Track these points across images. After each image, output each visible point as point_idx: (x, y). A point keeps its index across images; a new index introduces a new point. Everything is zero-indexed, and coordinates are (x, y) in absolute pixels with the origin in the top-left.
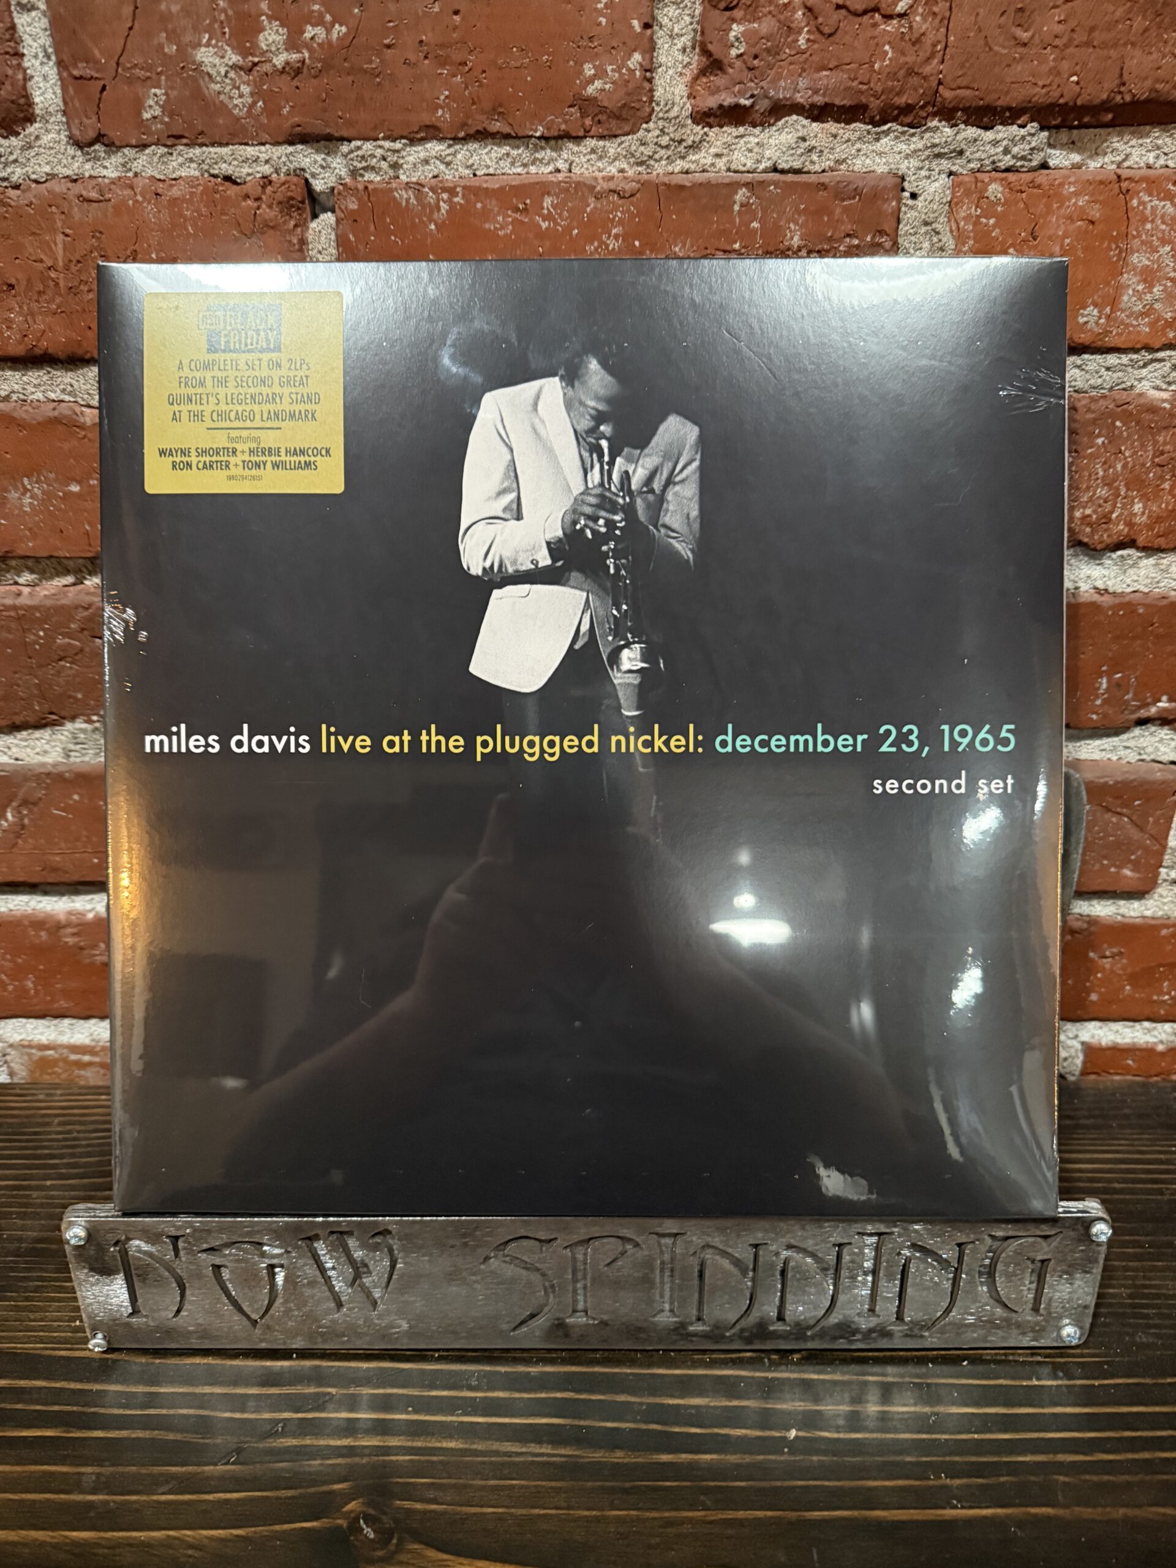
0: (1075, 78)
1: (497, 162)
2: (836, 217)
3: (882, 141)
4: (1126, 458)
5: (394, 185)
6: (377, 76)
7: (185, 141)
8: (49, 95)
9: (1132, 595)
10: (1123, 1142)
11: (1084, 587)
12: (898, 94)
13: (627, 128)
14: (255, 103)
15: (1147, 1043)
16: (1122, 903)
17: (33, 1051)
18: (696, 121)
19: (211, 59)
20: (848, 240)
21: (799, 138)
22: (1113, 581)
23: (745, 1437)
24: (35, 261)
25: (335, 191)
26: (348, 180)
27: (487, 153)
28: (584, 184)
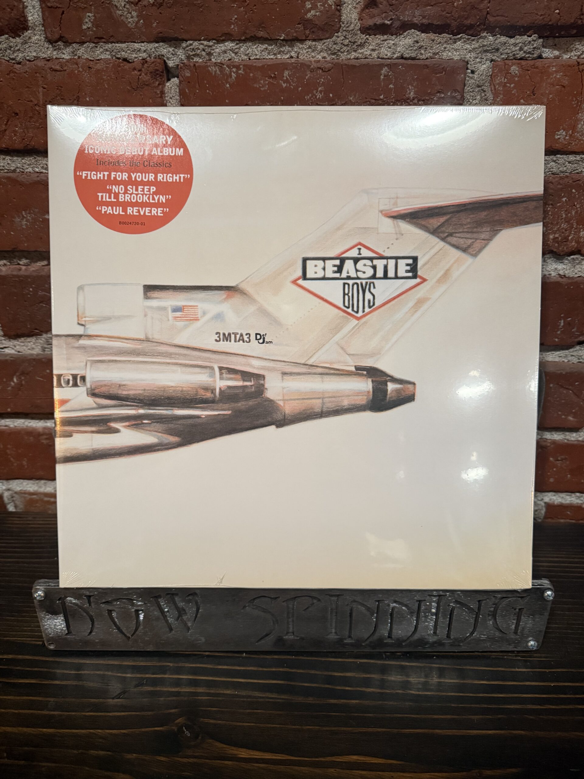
0: (557, 11)
1: (261, 53)
2: (433, 83)
3: (457, 43)
4: (577, 209)
5: (209, 64)
6: (201, 7)
7: (103, 40)
8: (36, 16)
9: (578, 278)
10: (564, 553)
11: (553, 274)
12: (466, 19)
13: (327, 36)
14: (139, 21)
15: (578, 503)
16: (567, 433)
17: (26, 495)
18: (362, 33)
20: (438, 94)
21: (415, 41)
22: (568, 271)
23: (373, 692)
24: (28, 101)
25: (179, 67)
26: (185, 61)
27: (256, 48)
28: (305, 65)
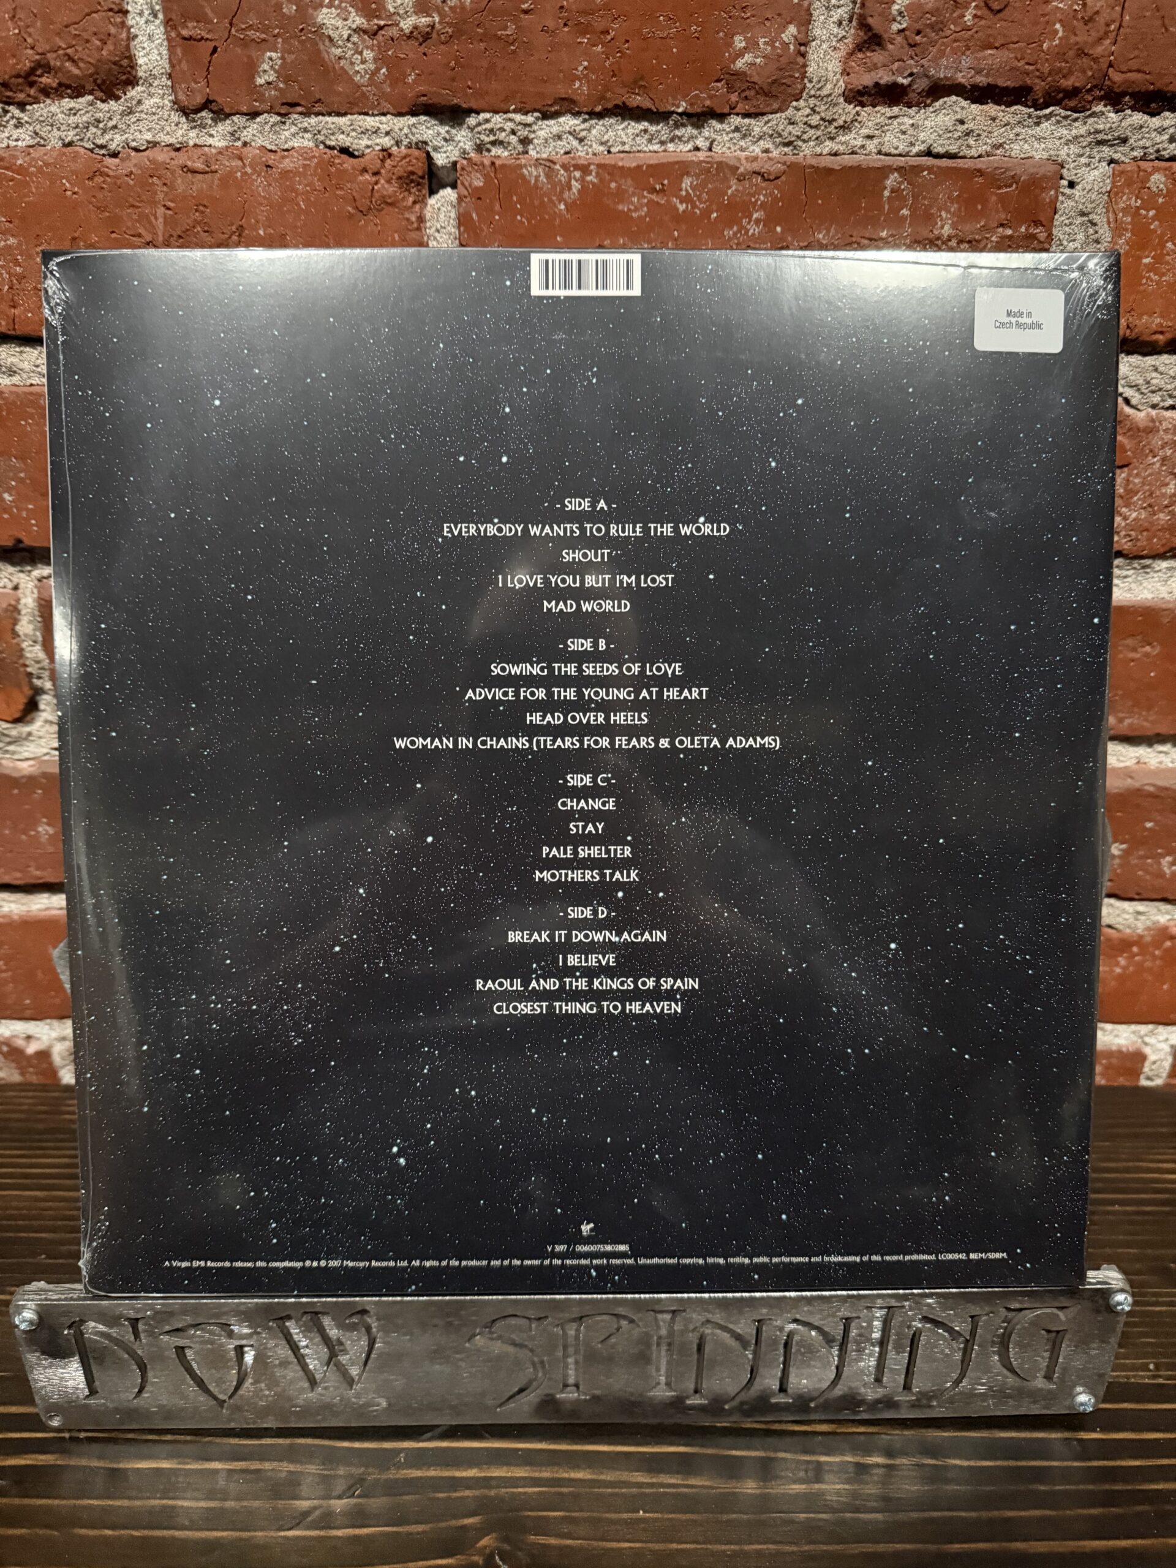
1: (634, 139)
2: (991, 206)
3: (1045, 125)
5: (523, 161)
6: (512, 44)
7: (300, 109)
8: (154, 56)
12: (1065, 76)
14: (378, 70)
18: (848, 100)
19: (333, 22)
20: (1000, 230)
21: (957, 120)
24: (133, 236)
25: (458, 166)
26: (472, 155)
27: (623, 129)
28: (727, 164)
